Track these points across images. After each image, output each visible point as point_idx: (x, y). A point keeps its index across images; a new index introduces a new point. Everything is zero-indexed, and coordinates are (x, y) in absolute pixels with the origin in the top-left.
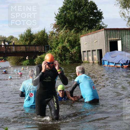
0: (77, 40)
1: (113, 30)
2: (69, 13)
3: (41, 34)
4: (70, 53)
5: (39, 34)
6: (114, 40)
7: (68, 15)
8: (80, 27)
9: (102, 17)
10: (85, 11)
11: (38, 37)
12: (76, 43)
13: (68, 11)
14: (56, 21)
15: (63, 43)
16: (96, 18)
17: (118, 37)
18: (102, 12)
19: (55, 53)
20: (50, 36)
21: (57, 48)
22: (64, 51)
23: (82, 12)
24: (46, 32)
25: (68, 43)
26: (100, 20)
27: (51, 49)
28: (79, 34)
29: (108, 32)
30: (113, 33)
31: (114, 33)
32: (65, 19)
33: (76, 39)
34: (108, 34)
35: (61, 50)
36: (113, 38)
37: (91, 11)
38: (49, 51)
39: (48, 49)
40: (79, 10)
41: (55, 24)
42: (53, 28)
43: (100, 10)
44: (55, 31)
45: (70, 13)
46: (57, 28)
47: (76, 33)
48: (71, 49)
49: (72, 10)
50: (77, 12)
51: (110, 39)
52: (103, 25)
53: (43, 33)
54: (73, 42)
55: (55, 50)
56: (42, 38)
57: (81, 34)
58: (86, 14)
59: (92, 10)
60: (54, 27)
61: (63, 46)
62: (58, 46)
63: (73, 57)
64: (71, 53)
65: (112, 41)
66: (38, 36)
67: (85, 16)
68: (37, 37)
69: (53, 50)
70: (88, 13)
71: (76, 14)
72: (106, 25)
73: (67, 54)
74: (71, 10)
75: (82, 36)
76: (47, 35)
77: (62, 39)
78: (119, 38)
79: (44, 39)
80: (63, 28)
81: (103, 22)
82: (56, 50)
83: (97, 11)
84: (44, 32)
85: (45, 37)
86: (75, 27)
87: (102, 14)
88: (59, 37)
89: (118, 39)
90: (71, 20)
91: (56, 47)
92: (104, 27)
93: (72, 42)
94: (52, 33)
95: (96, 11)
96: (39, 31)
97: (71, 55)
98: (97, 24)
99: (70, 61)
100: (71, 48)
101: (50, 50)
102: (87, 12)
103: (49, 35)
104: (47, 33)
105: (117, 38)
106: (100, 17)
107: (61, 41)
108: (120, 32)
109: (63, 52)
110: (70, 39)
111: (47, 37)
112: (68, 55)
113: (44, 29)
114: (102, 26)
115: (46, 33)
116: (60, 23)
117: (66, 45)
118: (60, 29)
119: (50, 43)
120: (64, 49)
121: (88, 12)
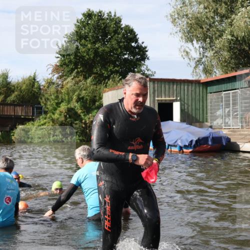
0: (97, 98)
1: (165, 82)
2: (84, 46)
3: (27, 82)
4: (82, 123)
5: (25, 83)
6: (165, 100)
7: (82, 49)
8: (103, 74)
9: (147, 56)
10: (114, 42)
11: (22, 89)
12: (94, 104)
13: (83, 41)
14: (59, 59)
15: (69, 102)
16: (134, 57)
17: (175, 95)
18: (146, 47)
19: (53, 121)
20: (44, 87)
21: (58, 112)
22: (70, 117)
23: (108, 45)
24: (38, 80)
25: (79, 103)
26: (143, 62)
27: (46, 113)
28: (102, 87)
29: (156, 85)
30: (165, 87)
31: (167, 87)
32: (76, 55)
33: (95, 96)
34: (156, 88)
35: (65, 116)
36: (165, 97)
37: (125, 43)
38: (41, 117)
39: (40, 113)
40: (104, 41)
41: (56, 65)
42: (52, 73)
43: (143, 43)
44: (55, 79)
45: (87, 46)
46: (59, 73)
47: (95, 84)
48: (84, 115)
49: (90, 40)
50: (99, 45)
51: (159, 99)
52: (148, 70)
53: (33, 81)
54: (88, 102)
55: (53, 116)
56: (29, 90)
57: (106, 85)
58: (117, 50)
59: (129, 43)
60: (53, 71)
61: (68, 108)
62: (60, 107)
63: (88, 131)
64: (83, 121)
65: (163, 102)
66: (22, 87)
67: (113, 53)
68: (20, 89)
69: (48, 115)
70: (120, 47)
71: (98, 48)
72: (152, 72)
73: (76, 124)
74: (88, 39)
75: (107, 89)
76: (39, 86)
77: (68, 94)
78: (177, 97)
79: (34, 94)
80: (71, 74)
81: (147, 66)
82: (56, 116)
83: (138, 45)
84: (34, 79)
85: (35, 90)
86: (94, 74)
87: (147, 51)
88: (63, 91)
89: (175, 98)
90: (88, 59)
91: (55, 109)
92: (149, 75)
93: (86, 102)
94: (50, 83)
95: (136, 45)
96: (25, 77)
97: (84, 126)
98: (136, 70)
99: (81, 138)
100: (84, 112)
101: (44, 116)
102: (119, 45)
103: (42, 85)
104: (40, 83)
105: (173, 97)
106: (142, 56)
107: (67, 98)
108: (179, 86)
109: (69, 120)
110: (82, 96)
111: (40, 89)
112: (77, 126)
113: (35, 73)
114: (146, 72)
115: (38, 82)
116: (65, 64)
117: (75, 107)
118: (65, 76)
119: (44, 102)
120: (70, 113)
121: (121, 44)
